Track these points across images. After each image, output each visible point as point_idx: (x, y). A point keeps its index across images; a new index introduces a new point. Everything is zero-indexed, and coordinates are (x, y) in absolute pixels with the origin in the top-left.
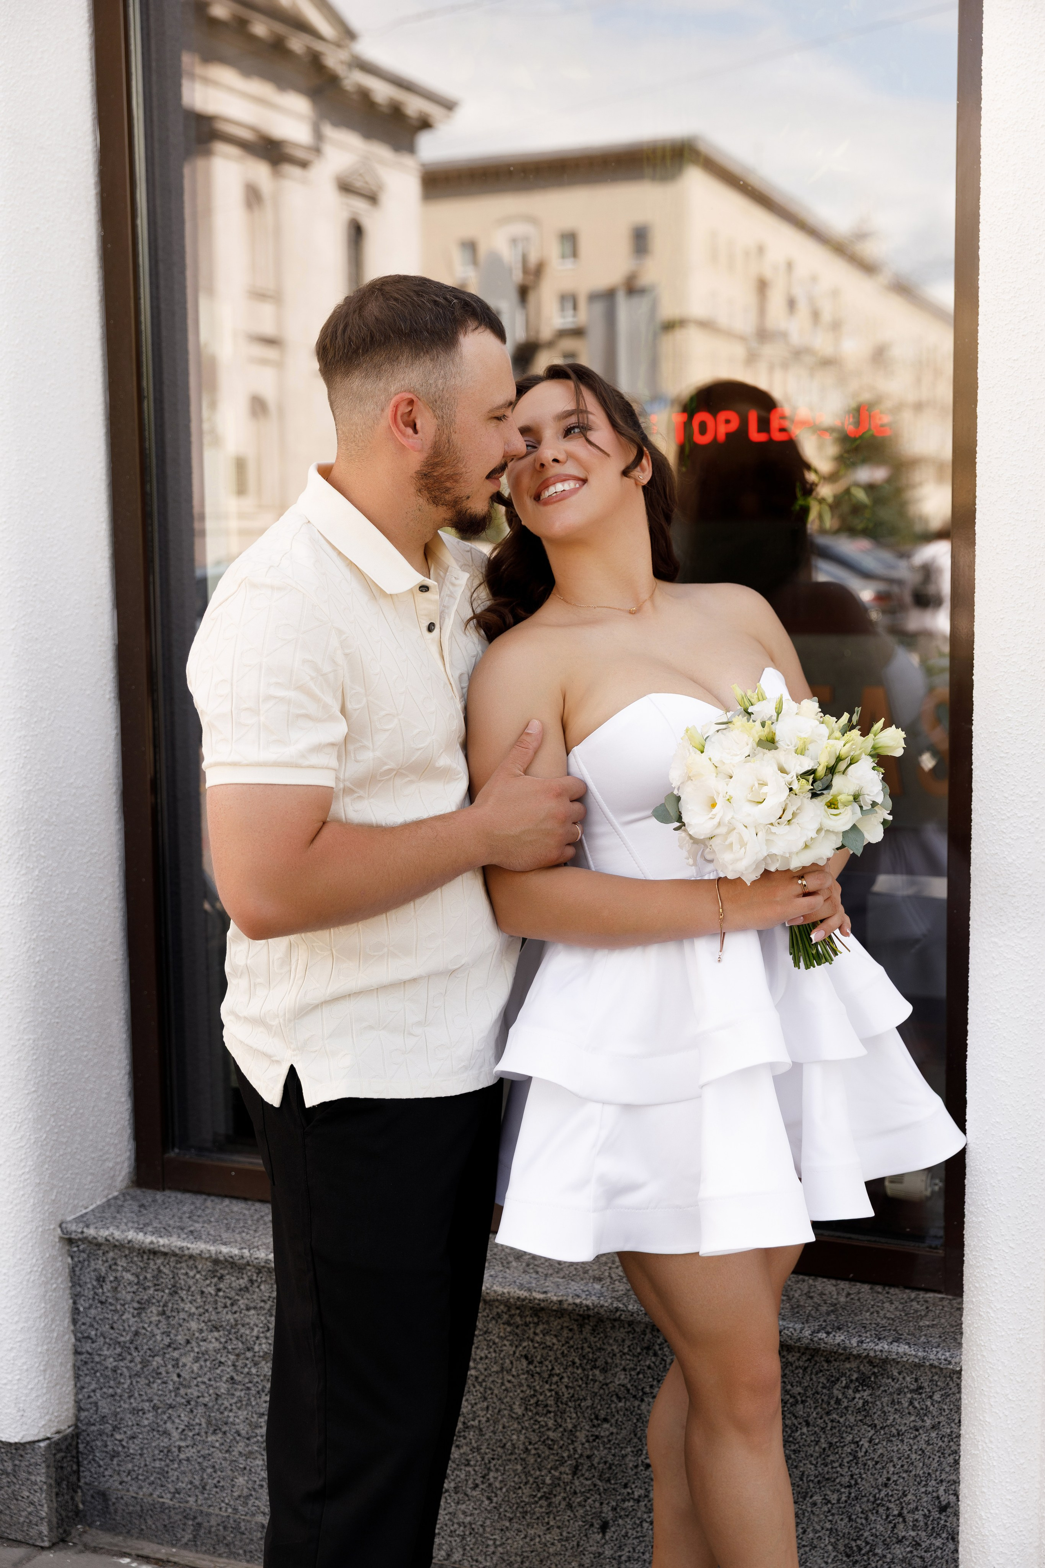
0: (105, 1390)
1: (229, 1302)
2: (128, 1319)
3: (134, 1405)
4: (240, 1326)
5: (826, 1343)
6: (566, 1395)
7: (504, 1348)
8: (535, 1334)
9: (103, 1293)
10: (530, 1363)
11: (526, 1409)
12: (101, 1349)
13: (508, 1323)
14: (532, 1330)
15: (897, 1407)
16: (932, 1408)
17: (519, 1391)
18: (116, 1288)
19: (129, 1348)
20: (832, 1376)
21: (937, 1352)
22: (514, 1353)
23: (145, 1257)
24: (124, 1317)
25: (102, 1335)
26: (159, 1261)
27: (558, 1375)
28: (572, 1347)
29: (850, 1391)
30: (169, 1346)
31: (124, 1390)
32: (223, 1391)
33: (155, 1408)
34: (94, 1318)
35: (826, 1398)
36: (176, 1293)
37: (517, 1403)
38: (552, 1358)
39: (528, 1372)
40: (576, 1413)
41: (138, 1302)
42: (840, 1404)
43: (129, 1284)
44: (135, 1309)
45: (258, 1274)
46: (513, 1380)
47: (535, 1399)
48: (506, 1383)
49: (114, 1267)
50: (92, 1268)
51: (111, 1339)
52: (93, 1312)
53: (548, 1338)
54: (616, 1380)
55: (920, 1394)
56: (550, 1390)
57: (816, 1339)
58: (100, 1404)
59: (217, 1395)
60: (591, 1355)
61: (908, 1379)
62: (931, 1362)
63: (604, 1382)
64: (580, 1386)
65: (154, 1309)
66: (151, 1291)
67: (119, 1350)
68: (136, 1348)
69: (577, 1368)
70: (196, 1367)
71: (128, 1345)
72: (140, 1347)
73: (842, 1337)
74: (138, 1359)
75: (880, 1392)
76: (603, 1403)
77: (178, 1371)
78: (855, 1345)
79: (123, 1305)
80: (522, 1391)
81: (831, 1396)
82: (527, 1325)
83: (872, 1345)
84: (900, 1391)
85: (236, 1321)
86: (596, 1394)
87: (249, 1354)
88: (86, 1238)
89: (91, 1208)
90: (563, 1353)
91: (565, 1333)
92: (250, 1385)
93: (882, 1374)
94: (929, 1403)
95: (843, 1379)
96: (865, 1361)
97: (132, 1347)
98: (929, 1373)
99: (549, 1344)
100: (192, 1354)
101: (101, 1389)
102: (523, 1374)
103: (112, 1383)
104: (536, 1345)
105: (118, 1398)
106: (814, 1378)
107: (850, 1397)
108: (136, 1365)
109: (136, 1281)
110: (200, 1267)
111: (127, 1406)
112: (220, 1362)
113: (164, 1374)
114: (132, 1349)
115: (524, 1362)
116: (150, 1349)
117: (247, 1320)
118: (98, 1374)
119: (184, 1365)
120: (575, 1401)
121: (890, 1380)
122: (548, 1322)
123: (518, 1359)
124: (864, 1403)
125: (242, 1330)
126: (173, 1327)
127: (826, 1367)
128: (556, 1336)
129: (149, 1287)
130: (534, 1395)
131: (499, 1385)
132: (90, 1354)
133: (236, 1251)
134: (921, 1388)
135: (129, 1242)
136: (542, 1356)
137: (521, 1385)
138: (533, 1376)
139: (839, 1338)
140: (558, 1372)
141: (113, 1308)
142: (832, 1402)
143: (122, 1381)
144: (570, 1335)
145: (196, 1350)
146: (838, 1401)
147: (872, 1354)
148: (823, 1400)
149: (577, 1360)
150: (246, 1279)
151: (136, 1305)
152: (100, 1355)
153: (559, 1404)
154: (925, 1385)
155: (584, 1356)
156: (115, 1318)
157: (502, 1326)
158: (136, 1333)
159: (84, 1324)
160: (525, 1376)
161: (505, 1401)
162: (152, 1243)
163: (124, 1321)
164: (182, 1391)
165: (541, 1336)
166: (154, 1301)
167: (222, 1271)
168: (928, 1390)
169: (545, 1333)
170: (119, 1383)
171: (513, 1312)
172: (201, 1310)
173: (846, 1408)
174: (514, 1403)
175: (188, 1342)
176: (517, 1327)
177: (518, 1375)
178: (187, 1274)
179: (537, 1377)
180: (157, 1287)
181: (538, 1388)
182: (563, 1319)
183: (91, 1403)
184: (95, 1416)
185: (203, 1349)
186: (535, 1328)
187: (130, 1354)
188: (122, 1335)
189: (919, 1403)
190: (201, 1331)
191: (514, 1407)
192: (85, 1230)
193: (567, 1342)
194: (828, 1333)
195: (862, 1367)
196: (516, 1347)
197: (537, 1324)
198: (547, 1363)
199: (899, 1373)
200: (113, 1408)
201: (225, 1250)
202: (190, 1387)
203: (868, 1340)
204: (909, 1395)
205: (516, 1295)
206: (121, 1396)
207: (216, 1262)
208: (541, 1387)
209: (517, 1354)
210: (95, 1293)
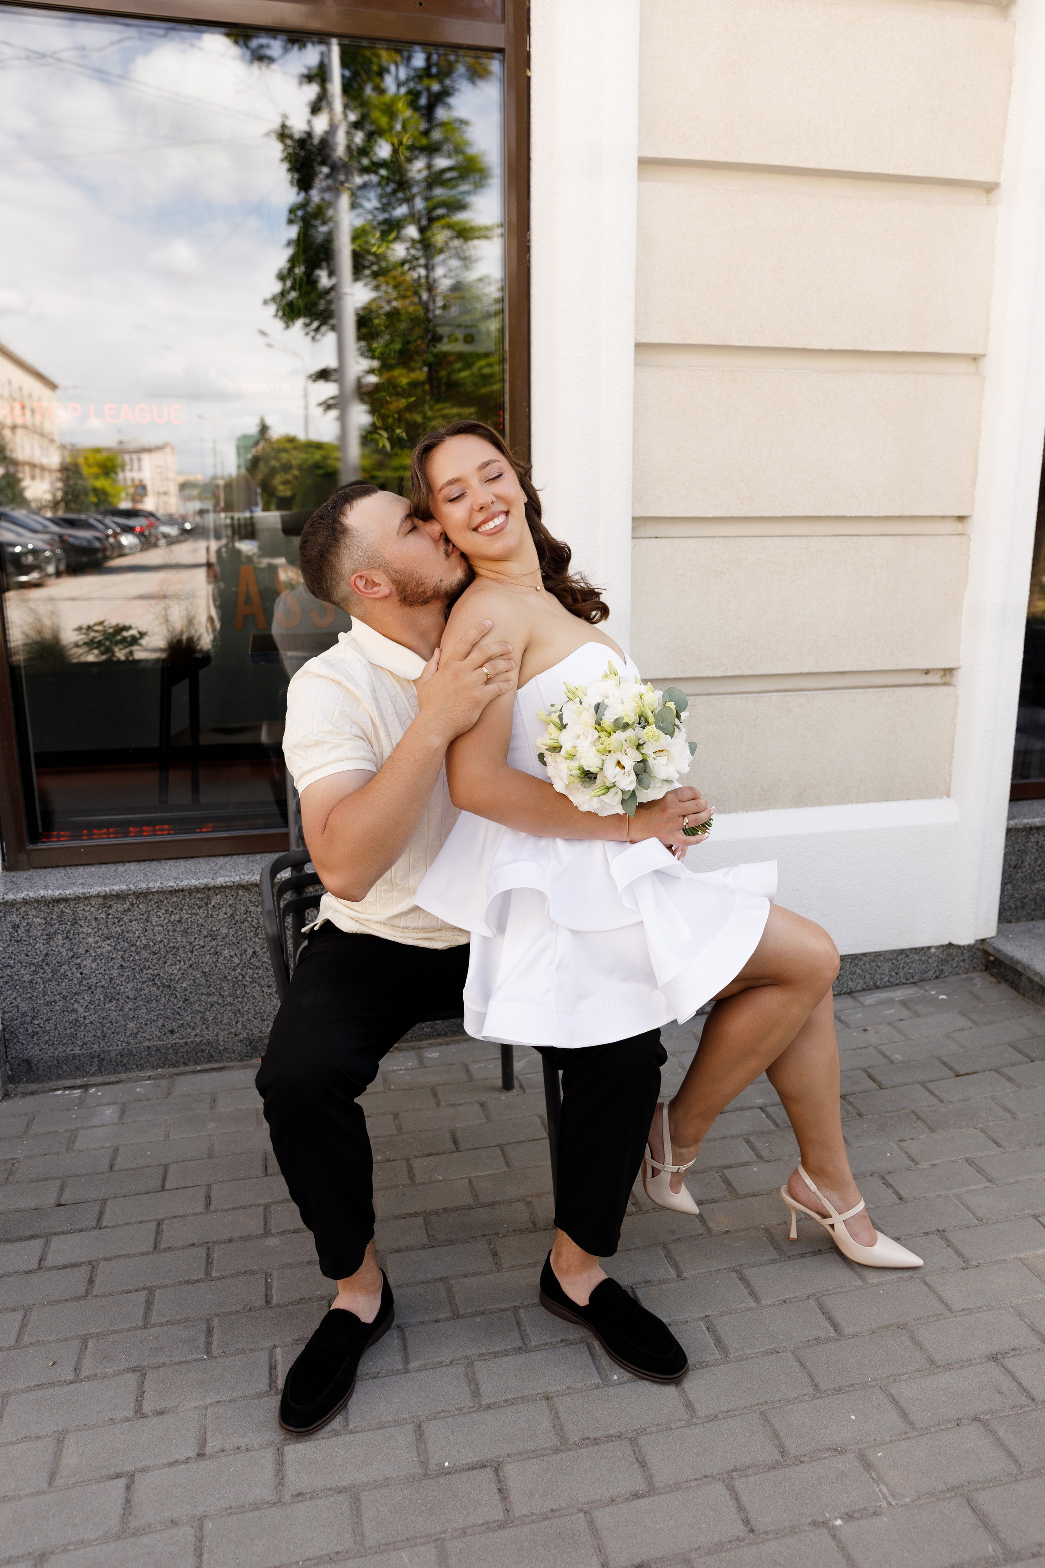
0: (24, 996)
1: (116, 920)
2: (39, 947)
3: (48, 999)
4: (125, 933)
9: (18, 935)
12: (19, 971)
18: (29, 930)
19: (41, 965)
23: (51, 905)
24: (36, 947)
25: (20, 962)
26: (62, 906)
30: (73, 956)
31: (39, 992)
32: (115, 975)
33: (64, 998)
34: (12, 952)
36: (76, 923)
41: (47, 935)
43: (39, 925)
44: (45, 940)
45: (137, 899)
49: (26, 917)
50: (8, 921)
51: (27, 963)
58: (20, 1005)
59: (111, 978)
65: (60, 937)
66: (57, 926)
67: (33, 968)
68: (47, 964)
70: (94, 966)
71: (40, 963)
72: (50, 963)
74: (49, 971)
77: (80, 971)
79: (35, 939)
85: (122, 930)
87: (133, 949)
92: (134, 967)
100: (91, 958)
105: (35, 998)
108: (48, 975)
109: (44, 922)
110: (93, 903)
111: (42, 1002)
112: (112, 958)
113: (70, 975)
114: (44, 965)
116: (58, 962)
117: (130, 928)
118: (18, 987)
119: (85, 966)
125: (127, 935)
126: (75, 944)
129: (55, 924)
132: (8, 976)
133: (124, 887)
135: (42, 897)
141: (27, 943)
143: (37, 987)
145: (93, 955)
150: (128, 903)
151: (45, 937)
156: (29, 949)
158: (47, 955)
159: (3, 958)
162: (60, 894)
164: (85, 982)
166: (59, 931)
167: (110, 903)
170: (35, 989)
172: (96, 930)
175: (87, 951)
178: (84, 909)
180: (61, 923)
184: (17, 1014)
185: (99, 953)
187: (43, 969)
188: (35, 959)
190: (97, 942)
192: (5, 896)
200: (31, 1006)
201: (116, 888)
202: (90, 978)
206: (37, 997)
210: (12, 937)
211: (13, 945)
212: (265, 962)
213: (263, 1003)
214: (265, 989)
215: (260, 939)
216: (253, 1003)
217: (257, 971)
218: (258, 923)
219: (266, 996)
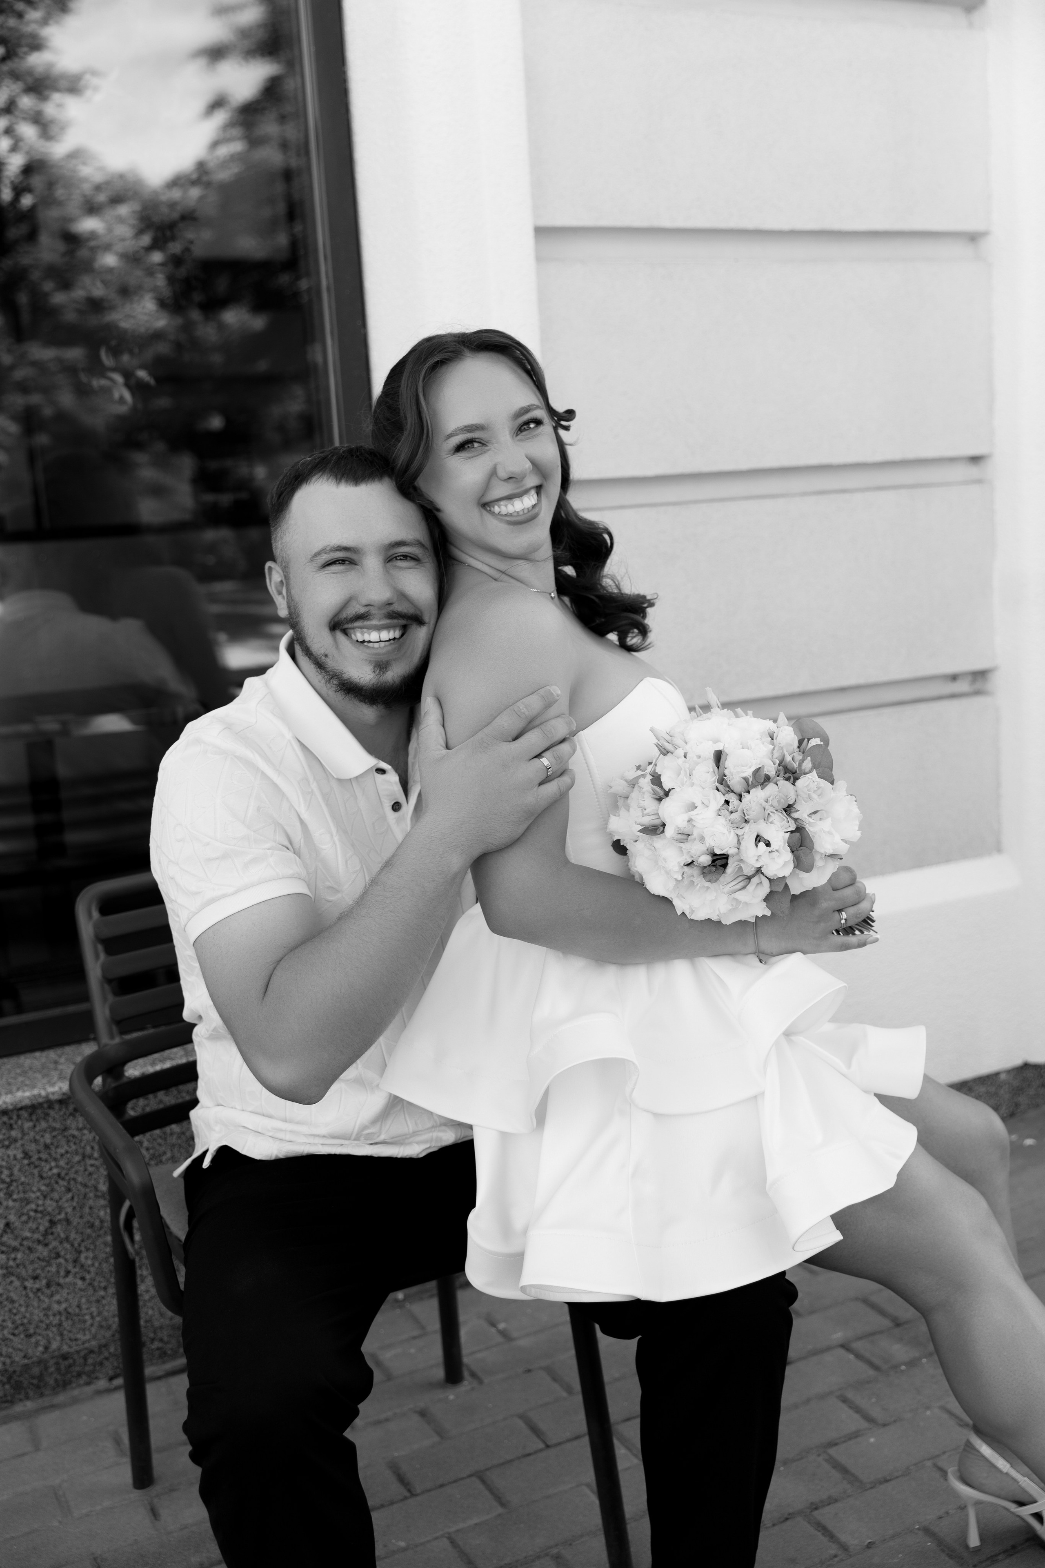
212: (26, 1238)
213: (27, 1306)
214: (29, 1284)
215: (15, 1200)
216: (10, 1310)
217: (13, 1256)
218: (11, 1175)
219: (31, 1295)
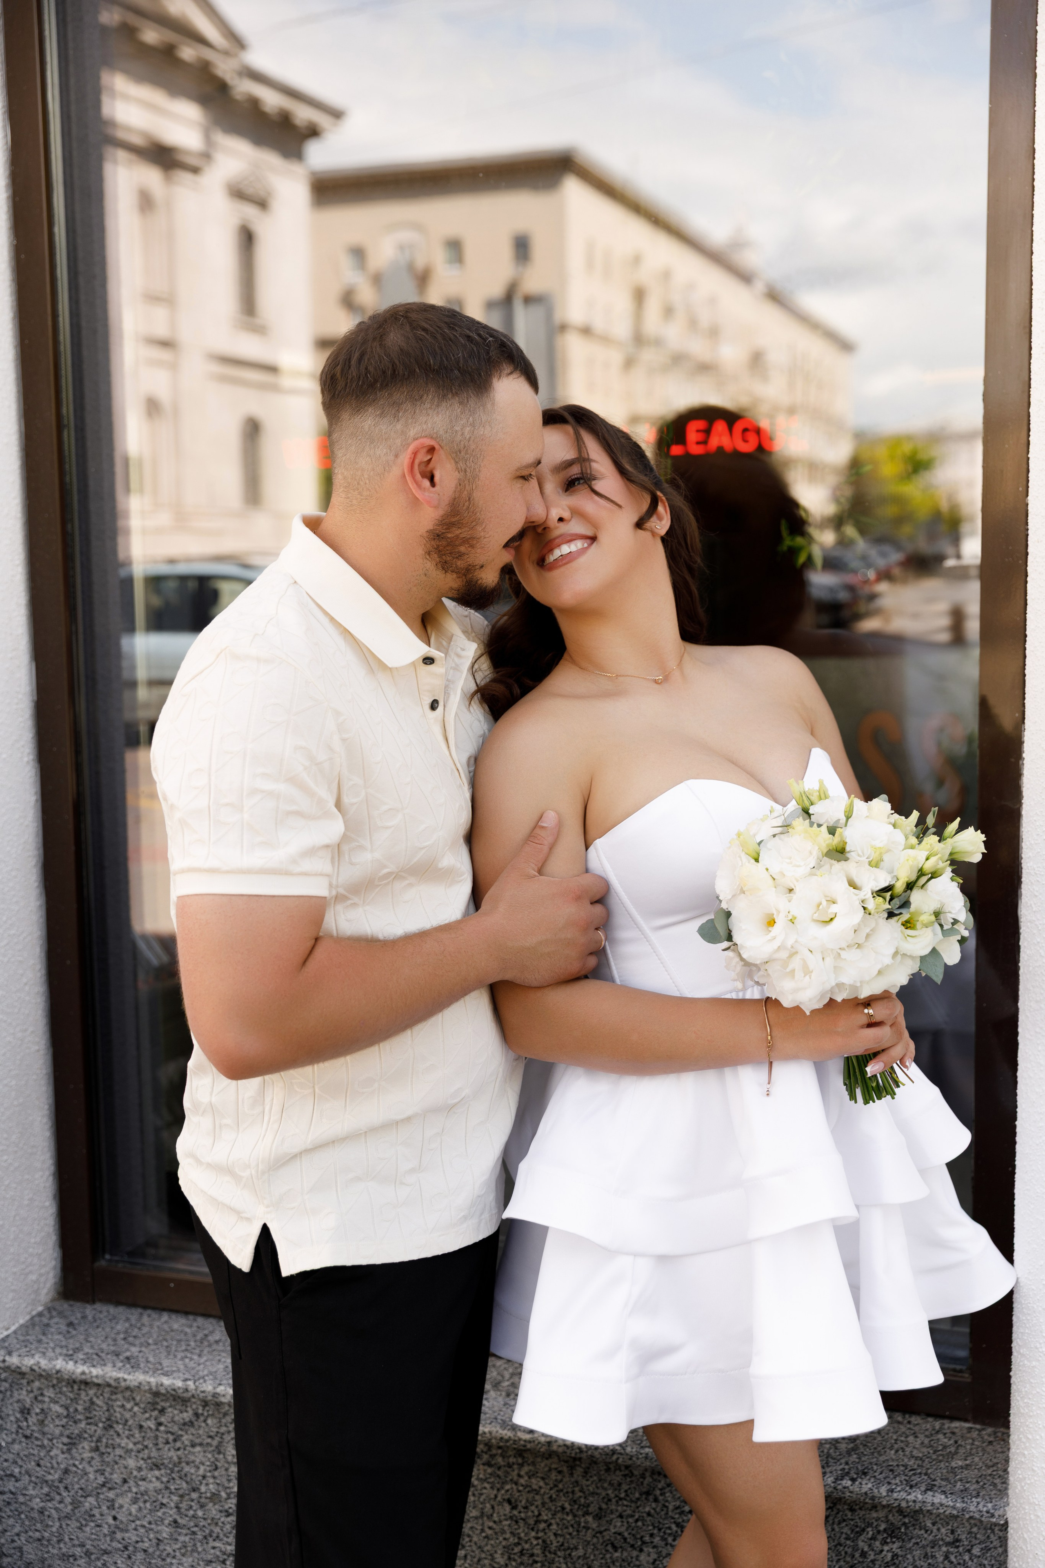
0: (30, 1533)
1: (171, 1438)
2: (57, 1455)
3: (64, 1550)
4: (184, 1464)
5: (851, 1492)
6: (555, 1544)
7: (484, 1491)
8: (519, 1476)
9: (28, 1426)
10: (514, 1508)
11: (509, 1558)
12: (25, 1488)
13: (488, 1464)
14: (516, 1472)
15: (930, 1561)
16: (970, 1563)
17: (501, 1539)
18: (43, 1421)
19: (58, 1487)
20: (857, 1526)
21: (978, 1503)
22: (496, 1496)
23: (76, 1387)
24: (52, 1454)
25: (28, 1473)
26: (91, 1392)
27: (546, 1521)
28: (562, 1490)
29: (878, 1543)
30: (103, 1485)
31: (52, 1534)
32: (165, 1535)
33: (88, 1554)
34: (18, 1454)
35: (849, 1551)
36: (111, 1427)
37: (499, 1552)
38: (539, 1503)
39: (511, 1518)
40: (566, 1564)
41: (68, 1437)
42: (865, 1557)
43: (58, 1416)
44: (64, 1444)
45: (204, 1407)
46: (494, 1526)
47: (520, 1548)
48: (487, 1530)
49: (40, 1398)
50: (15, 1399)
51: (38, 1477)
52: (16, 1447)
53: (533, 1480)
54: (611, 1527)
55: (957, 1547)
56: (537, 1538)
57: (840, 1487)
58: (25, 1548)
59: (158, 1539)
60: (582, 1500)
61: (943, 1530)
62: (972, 1514)
63: (597, 1529)
64: (570, 1534)
65: (86, 1445)
66: (83, 1425)
67: (46, 1490)
68: (66, 1488)
69: (567, 1514)
70: (134, 1509)
71: (56, 1484)
72: (70, 1487)
73: (870, 1485)
74: (68, 1500)
75: (911, 1545)
76: (597, 1552)
77: (114, 1513)
78: (884, 1494)
79: (51, 1440)
80: (505, 1539)
81: (855, 1548)
82: (510, 1466)
83: (903, 1495)
84: (934, 1544)
85: (180, 1458)
86: (589, 1542)
87: (194, 1495)
88: (8, 1368)
89: (13, 1328)
90: (551, 1497)
91: (554, 1475)
92: (195, 1529)
93: (914, 1525)
94: (967, 1557)
95: (870, 1529)
96: (894, 1510)
97: (61, 1486)
98: (967, 1524)
99: (535, 1487)
100: (130, 1495)
101: (26, 1532)
102: (506, 1520)
103: (39, 1526)
104: (521, 1488)
105: (46, 1543)
106: (837, 1529)
107: (878, 1550)
108: (66, 1506)
109: (65, 1413)
110: (138, 1398)
111: (55, 1551)
112: (162, 1504)
113: (98, 1516)
114: (62, 1489)
115: (507, 1508)
116: (82, 1489)
117: (192, 1458)
118: (23, 1516)
119: (121, 1507)
120: (564, 1550)
121: (923, 1532)
122: (534, 1464)
123: (500, 1503)
124: (893, 1557)
125: (187, 1469)
126: (108, 1464)
127: (849, 1516)
128: (543, 1479)
129: (80, 1420)
130: (519, 1544)
131: (478, 1532)
132: (12, 1493)
133: (179, 1384)
134: (958, 1540)
135: (58, 1372)
136: (527, 1500)
137: (503, 1532)
138: (517, 1522)
139: (866, 1485)
140: (545, 1518)
141: (39, 1443)
142: (857, 1555)
143: (50, 1523)
144: (559, 1477)
145: (134, 1490)
146: (864, 1554)
147: (904, 1504)
148: (846, 1553)
149: (567, 1505)
150: (191, 1412)
151: (65, 1440)
152: (24, 1495)
153: (547, 1553)
154: (963, 1537)
155: (575, 1501)
156: (42, 1454)
157: (481, 1467)
158: (66, 1471)
159: (6, 1460)
160: (508, 1523)
161: (485, 1549)
162: (83, 1373)
163: (52, 1458)
164: (119, 1535)
165: (526, 1478)
166: (86, 1436)
167: (163, 1404)
168: (966, 1543)
169: (531, 1475)
170: (47, 1526)
171: (494, 1451)
172: (140, 1446)
173: (873, 1561)
174: (496, 1552)
175: (125, 1481)
176: (499, 1468)
177: (500, 1521)
178: (123, 1406)
179: (521, 1523)
180: (90, 1421)
181: (522, 1535)
182: (550, 1461)
183: (14, 1548)
184: (19, 1563)
185: (142, 1489)
186: (520, 1469)
187: (59, 1494)
188: (50, 1473)
189: (956, 1557)
190: (140, 1469)
191: (496, 1556)
192: (7, 1358)
193: (556, 1486)
194: (853, 1480)
195: (890, 1517)
196: (498, 1490)
197: (521, 1465)
198: (533, 1508)
199: (934, 1524)
200: (40, 1553)
201: (166, 1381)
202: (127, 1531)
203: (899, 1489)
204: (944, 1549)
205: (499, 1436)
206: (48, 1541)
207: (157, 1394)
208: (526, 1534)
209: (499, 1498)
210: (19, 1427)
211: (20, 1442)
